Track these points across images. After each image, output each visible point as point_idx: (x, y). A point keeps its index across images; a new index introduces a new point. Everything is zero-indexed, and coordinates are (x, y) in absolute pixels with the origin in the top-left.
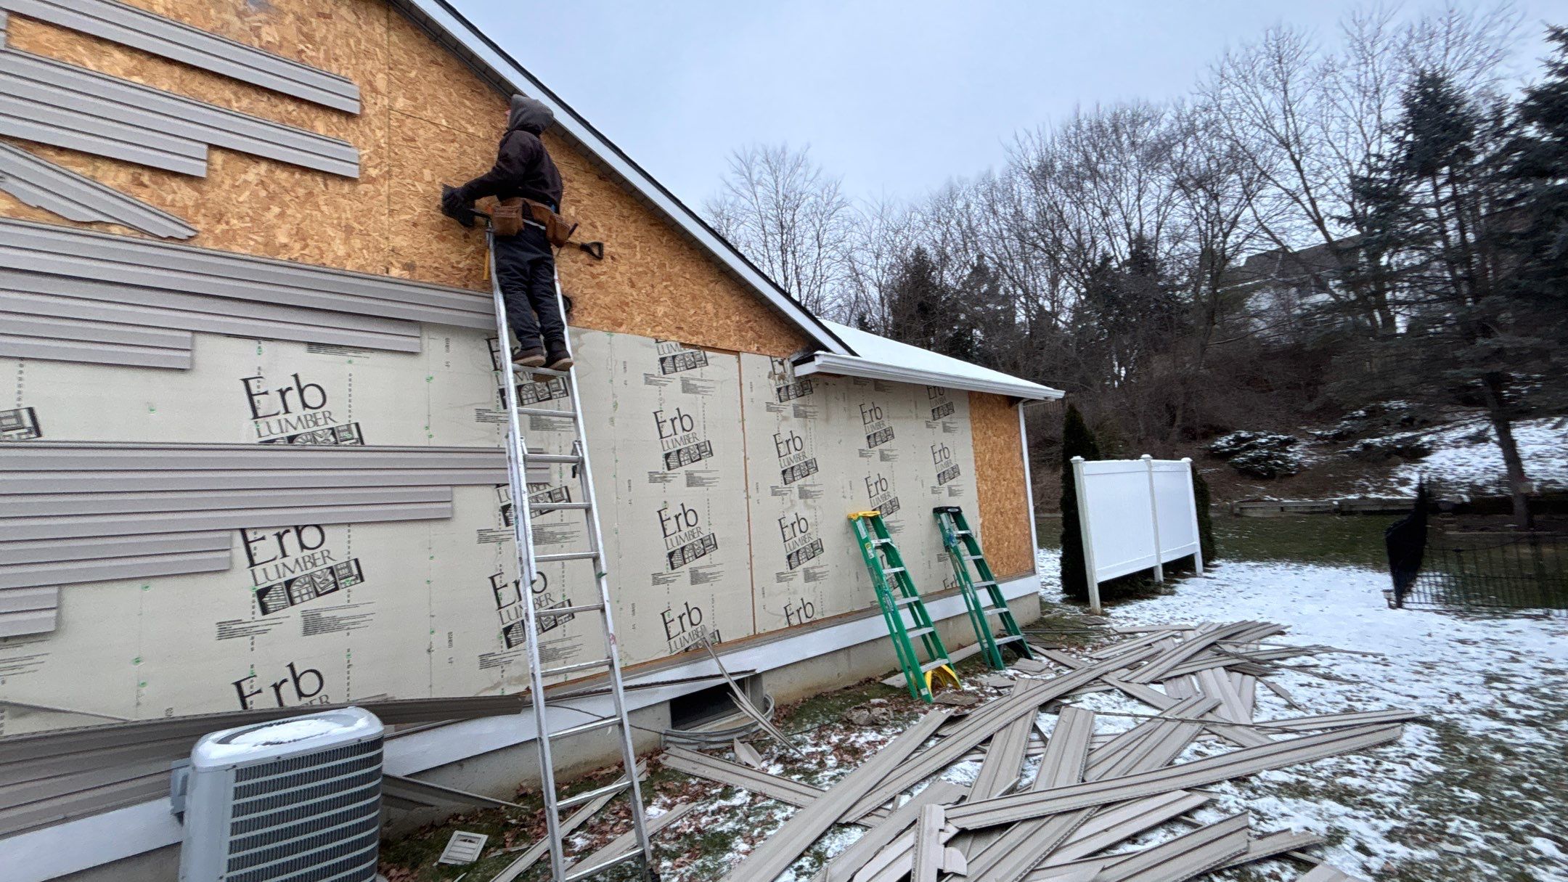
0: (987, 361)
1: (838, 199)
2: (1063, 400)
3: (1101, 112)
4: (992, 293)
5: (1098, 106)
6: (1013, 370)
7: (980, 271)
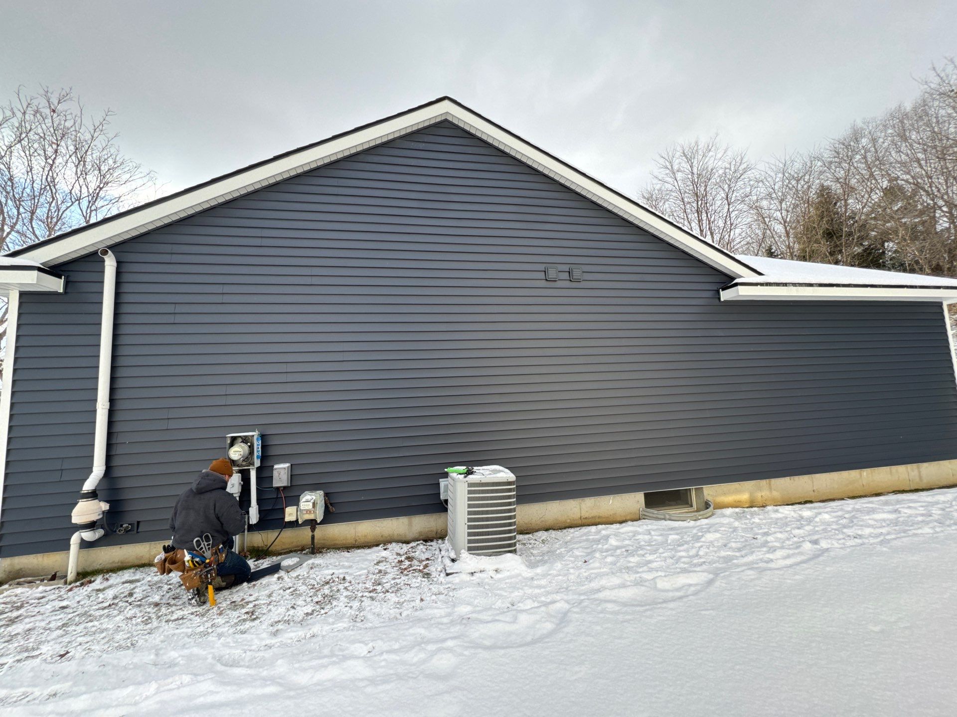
1: (743, 166)
4: (908, 209)
7: (892, 192)
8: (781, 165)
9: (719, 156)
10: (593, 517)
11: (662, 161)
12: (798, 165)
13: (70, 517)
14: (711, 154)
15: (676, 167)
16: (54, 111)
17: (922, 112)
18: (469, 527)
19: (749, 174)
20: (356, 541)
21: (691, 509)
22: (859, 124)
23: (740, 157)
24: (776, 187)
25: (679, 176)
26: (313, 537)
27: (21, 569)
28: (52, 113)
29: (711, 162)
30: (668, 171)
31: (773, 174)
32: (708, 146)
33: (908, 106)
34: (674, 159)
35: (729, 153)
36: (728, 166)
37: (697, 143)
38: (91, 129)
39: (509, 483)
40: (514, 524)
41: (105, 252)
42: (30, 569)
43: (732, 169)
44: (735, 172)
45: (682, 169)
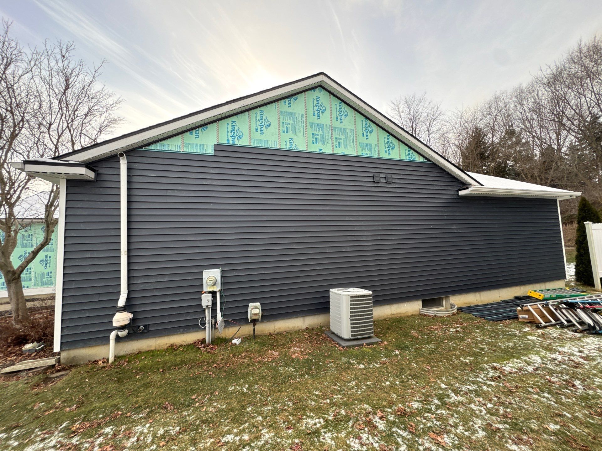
0: (516, 176)
1: (438, 112)
2: (581, 196)
3: (596, 41)
4: (518, 142)
5: (595, 38)
6: (533, 180)
7: (511, 133)
8: (460, 114)
9: (426, 106)
10: (397, 314)
11: (393, 106)
12: (468, 115)
13: (112, 322)
14: (421, 104)
15: (401, 110)
16: (64, 57)
17: (531, 90)
18: (351, 320)
19: (441, 117)
20: (275, 331)
21: (442, 308)
22: (498, 94)
23: (436, 107)
24: (457, 127)
25: (403, 115)
26: (254, 330)
27: (75, 357)
28: (63, 58)
29: (421, 108)
30: (396, 112)
31: (455, 119)
32: (420, 99)
33: (524, 86)
34: (400, 105)
35: (431, 104)
36: (430, 112)
37: (414, 96)
38: (93, 72)
39: (369, 296)
40: (372, 318)
41: (121, 155)
42: (81, 357)
43: (432, 113)
44: (434, 115)
45: (405, 111)
